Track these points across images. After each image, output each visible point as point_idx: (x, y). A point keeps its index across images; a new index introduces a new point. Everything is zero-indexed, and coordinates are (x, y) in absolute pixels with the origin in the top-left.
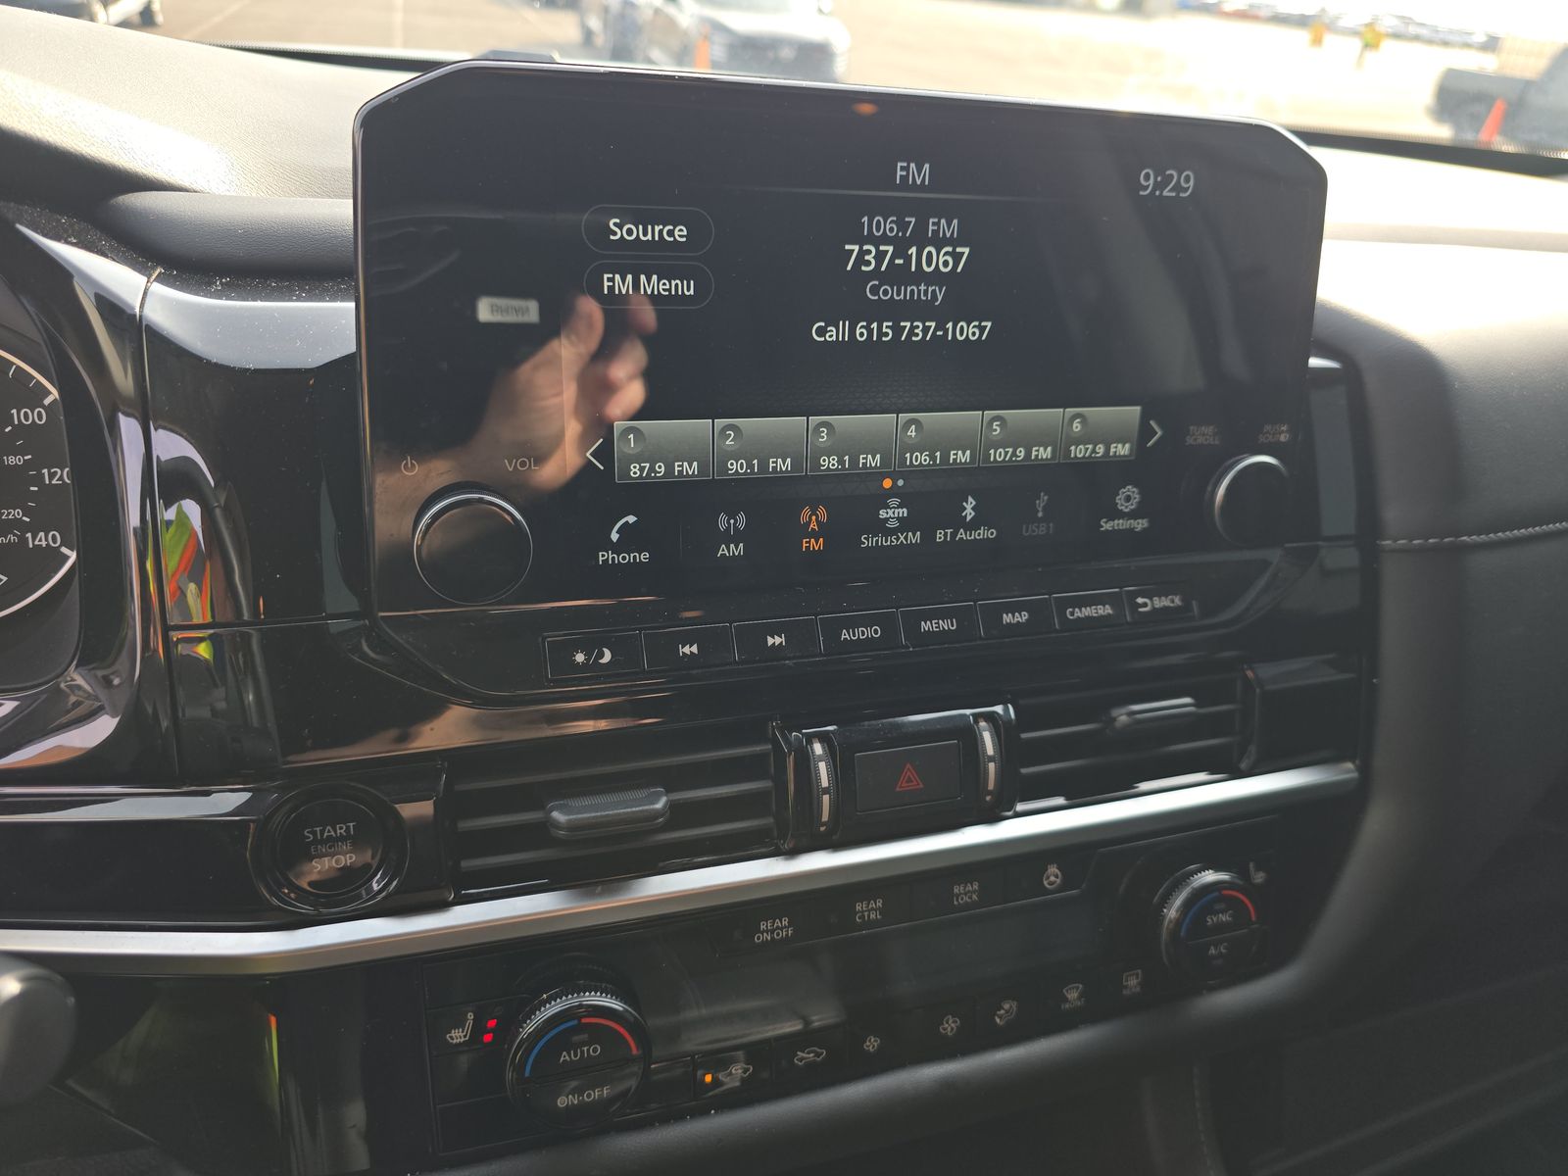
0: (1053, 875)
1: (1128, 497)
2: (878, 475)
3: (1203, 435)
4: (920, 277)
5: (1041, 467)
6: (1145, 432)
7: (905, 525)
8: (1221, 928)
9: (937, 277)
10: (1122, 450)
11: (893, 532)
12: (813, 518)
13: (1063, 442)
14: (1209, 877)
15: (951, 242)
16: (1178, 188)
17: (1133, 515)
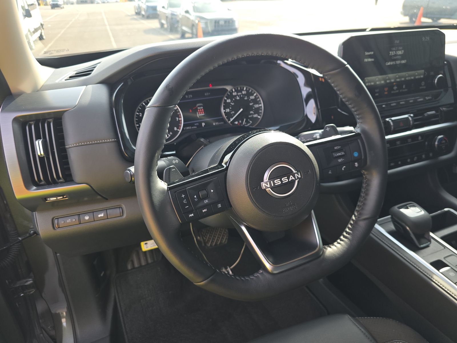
0: (420, 138)
1: (423, 83)
2: (394, 82)
3: (432, 73)
4: (398, 55)
5: (412, 80)
6: (425, 74)
7: (397, 89)
8: (443, 143)
9: (400, 55)
10: (422, 76)
11: (395, 91)
12: (386, 89)
13: (415, 76)
14: (440, 137)
15: (401, 50)
16: (427, 39)
17: (424, 86)
